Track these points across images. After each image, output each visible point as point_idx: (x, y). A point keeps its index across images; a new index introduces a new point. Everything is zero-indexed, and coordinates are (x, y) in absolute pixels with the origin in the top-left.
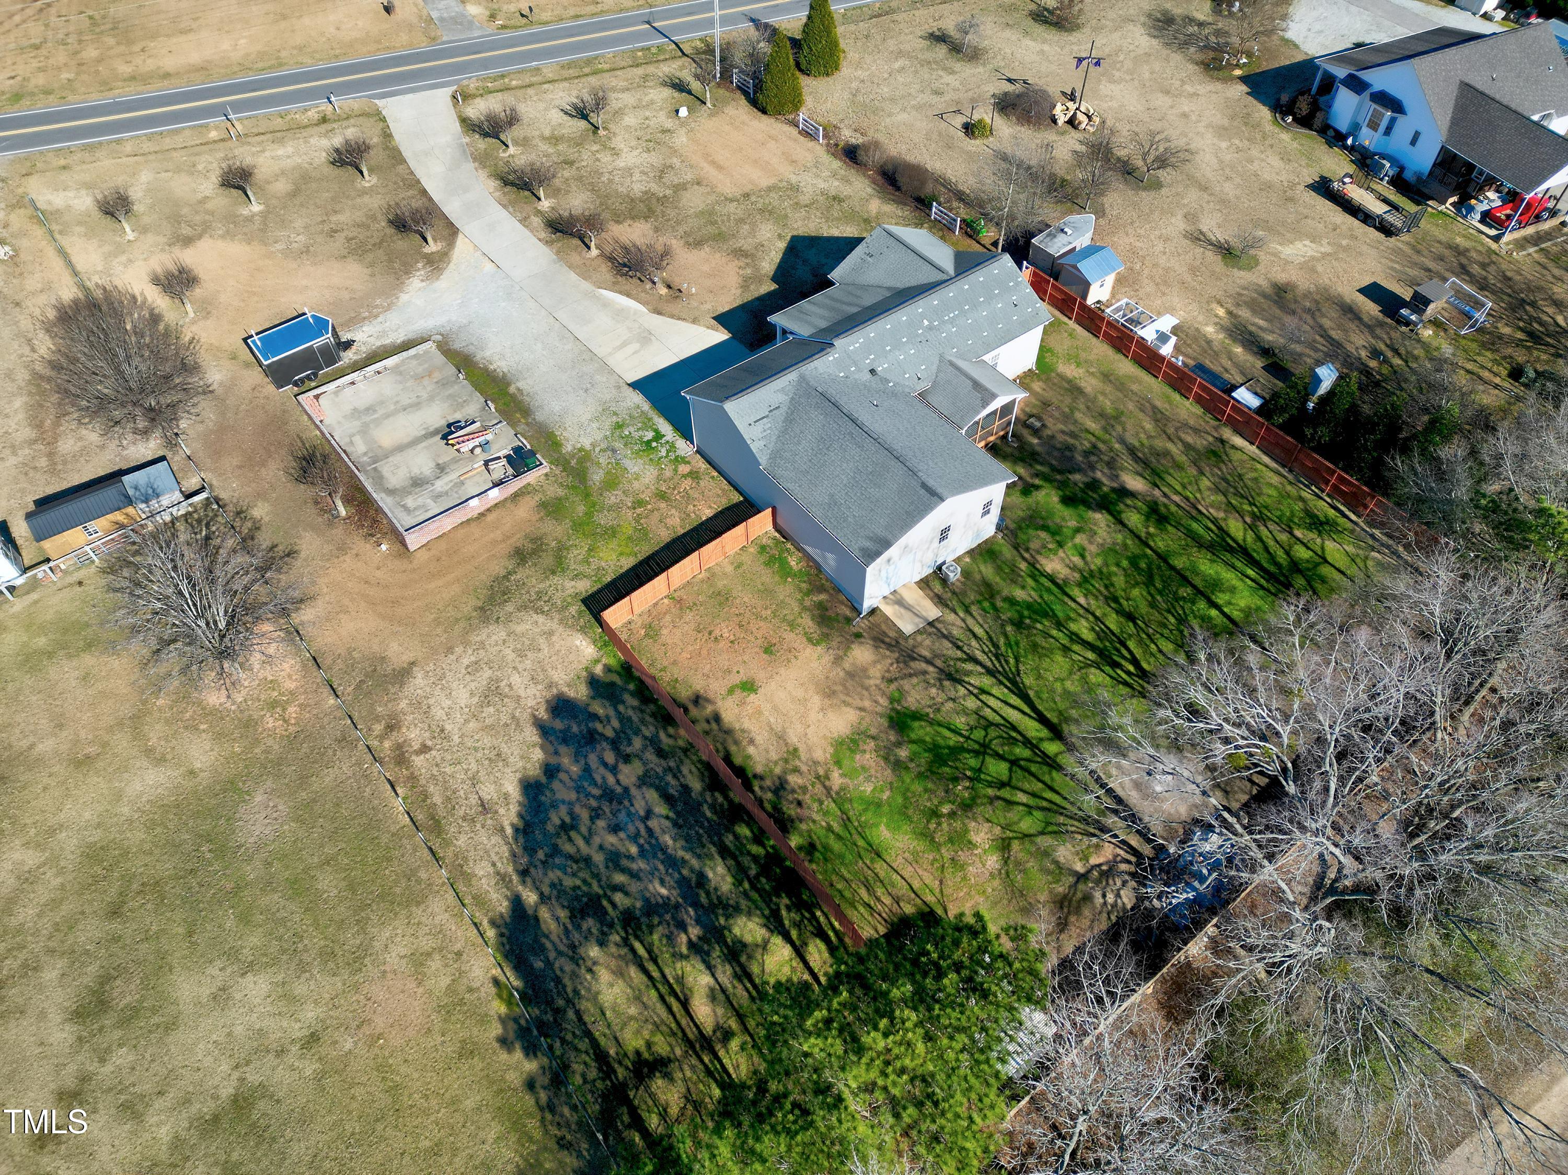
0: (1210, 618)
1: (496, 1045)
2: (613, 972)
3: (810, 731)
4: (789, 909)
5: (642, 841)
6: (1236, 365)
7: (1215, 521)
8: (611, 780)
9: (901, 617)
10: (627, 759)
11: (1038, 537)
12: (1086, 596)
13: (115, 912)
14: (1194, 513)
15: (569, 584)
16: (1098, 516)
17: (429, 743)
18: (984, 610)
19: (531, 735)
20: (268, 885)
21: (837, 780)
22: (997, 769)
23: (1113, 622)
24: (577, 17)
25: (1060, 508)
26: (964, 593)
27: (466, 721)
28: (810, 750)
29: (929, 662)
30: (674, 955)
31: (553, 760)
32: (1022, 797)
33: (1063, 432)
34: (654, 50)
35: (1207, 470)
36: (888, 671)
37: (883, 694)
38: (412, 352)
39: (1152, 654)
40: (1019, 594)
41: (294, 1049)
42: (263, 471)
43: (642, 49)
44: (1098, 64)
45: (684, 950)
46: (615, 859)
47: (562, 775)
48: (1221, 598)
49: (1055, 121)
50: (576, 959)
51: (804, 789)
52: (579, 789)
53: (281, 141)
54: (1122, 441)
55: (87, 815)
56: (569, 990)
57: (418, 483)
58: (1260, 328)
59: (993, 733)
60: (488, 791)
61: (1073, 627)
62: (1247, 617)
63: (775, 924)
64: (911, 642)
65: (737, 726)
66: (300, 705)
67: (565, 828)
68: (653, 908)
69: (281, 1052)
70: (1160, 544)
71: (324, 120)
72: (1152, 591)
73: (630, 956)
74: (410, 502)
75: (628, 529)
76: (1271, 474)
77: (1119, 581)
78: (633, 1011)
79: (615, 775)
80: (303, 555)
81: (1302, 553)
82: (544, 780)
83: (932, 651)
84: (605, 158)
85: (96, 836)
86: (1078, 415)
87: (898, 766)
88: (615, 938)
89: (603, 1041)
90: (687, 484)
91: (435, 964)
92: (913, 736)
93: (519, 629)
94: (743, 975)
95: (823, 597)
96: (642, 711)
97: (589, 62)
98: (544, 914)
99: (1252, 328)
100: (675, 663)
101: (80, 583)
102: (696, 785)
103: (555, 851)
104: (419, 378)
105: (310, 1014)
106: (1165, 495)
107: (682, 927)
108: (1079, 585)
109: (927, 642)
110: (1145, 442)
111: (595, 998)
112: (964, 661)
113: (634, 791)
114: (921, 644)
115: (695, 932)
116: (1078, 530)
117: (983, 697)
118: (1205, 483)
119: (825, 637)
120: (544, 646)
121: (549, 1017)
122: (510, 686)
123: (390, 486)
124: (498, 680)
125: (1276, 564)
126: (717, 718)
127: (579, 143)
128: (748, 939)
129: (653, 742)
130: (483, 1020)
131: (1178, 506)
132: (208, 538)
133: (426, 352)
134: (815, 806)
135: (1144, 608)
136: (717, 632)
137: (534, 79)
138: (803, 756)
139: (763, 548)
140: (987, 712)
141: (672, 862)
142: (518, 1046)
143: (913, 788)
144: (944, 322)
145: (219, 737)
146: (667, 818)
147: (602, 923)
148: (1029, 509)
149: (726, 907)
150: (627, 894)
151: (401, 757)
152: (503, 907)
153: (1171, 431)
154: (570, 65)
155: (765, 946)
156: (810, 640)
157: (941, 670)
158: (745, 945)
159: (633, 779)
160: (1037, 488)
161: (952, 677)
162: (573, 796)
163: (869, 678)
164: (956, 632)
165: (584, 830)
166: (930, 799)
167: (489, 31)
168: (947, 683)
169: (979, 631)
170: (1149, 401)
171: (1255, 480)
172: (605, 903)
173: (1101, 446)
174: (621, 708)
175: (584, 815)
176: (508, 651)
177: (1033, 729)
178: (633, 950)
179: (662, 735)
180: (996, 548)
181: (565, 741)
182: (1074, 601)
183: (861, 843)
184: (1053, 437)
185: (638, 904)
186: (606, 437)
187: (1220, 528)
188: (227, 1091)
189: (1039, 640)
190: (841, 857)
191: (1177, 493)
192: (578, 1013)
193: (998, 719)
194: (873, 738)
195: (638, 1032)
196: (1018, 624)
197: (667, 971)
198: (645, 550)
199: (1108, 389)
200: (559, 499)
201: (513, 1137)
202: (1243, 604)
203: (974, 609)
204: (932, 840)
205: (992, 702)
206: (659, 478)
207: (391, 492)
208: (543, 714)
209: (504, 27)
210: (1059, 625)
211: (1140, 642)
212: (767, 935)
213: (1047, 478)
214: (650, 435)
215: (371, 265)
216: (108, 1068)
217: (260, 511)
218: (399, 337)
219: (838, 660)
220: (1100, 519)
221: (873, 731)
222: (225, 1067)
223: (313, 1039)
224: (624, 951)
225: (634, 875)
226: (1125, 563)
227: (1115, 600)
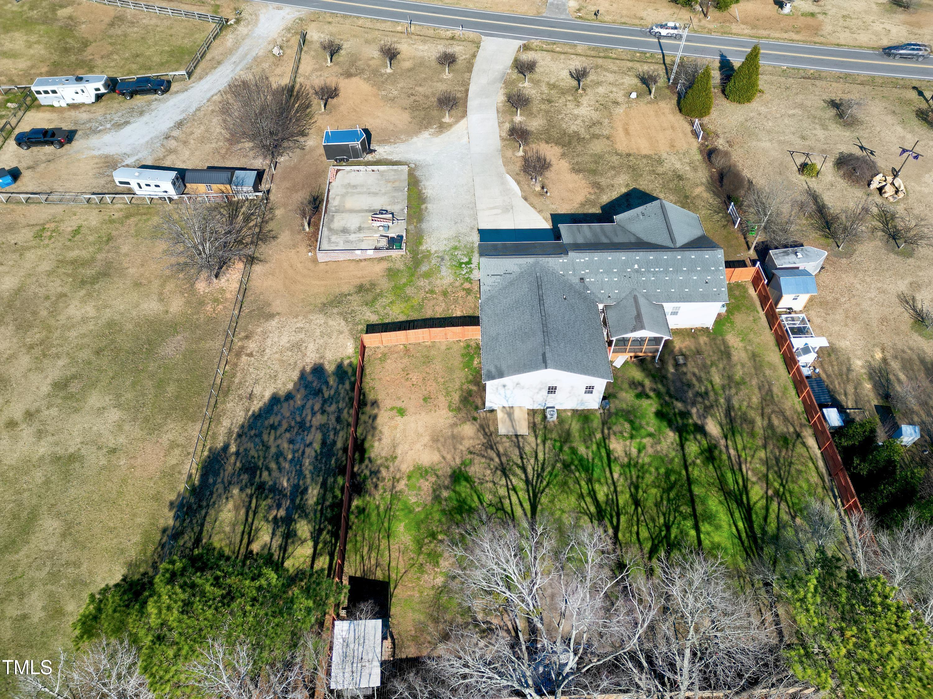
0: (687, 534)
1: (168, 504)
2: (235, 506)
3: (410, 453)
4: (328, 533)
5: (296, 455)
6: (856, 394)
7: (745, 480)
8: (309, 418)
9: (504, 423)
10: (323, 412)
11: (623, 425)
12: (621, 474)
13: (98, 352)
14: (736, 467)
15: (368, 314)
16: (671, 434)
17: (254, 353)
18: (554, 446)
19: (295, 375)
20: (152, 376)
21: (401, 486)
23: (624, 499)
24: (625, 23)
25: (652, 416)
26: (551, 431)
27: (276, 353)
28: (402, 462)
29: (499, 455)
30: (265, 517)
31: (294, 393)
33: (694, 374)
34: (648, 55)
35: (770, 447)
36: (474, 447)
37: (462, 457)
38: (395, 167)
39: (631, 532)
40: (582, 450)
41: (105, 450)
42: (294, 195)
43: (642, 53)
44: (916, 157)
45: (270, 518)
46: (280, 454)
47: (291, 402)
48: (705, 527)
49: (869, 185)
50: (226, 489)
51: (384, 479)
52: (293, 413)
53: (424, 42)
54: (728, 400)
55: (122, 307)
56: (212, 500)
57: (344, 231)
58: (899, 380)
59: (500, 514)
60: (258, 390)
61: (597, 486)
62: (713, 548)
64: (499, 439)
65: (380, 428)
66: (225, 307)
67: (273, 427)
68: (275, 490)
69: (100, 448)
70: (695, 473)
71: (453, 38)
72: (665, 496)
73: (247, 504)
74: (334, 238)
75: (415, 302)
76: (814, 474)
77: (649, 479)
78: (227, 529)
79: (312, 417)
80: (279, 240)
82: (282, 399)
83: (505, 450)
84: (570, 105)
85: (117, 317)
86: (713, 370)
87: (437, 498)
88: (249, 491)
89: (204, 533)
90: (462, 293)
91: (177, 451)
92: (457, 488)
93: (331, 323)
94: (284, 548)
95: (475, 388)
96: (348, 394)
97: (606, 50)
99: (891, 377)
100: (380, 379)
102: (339, 445)
103: (259, 435)
105: (122, 439)
106: (727, 447)
108: (622, 466)
109: (507, 445)
110: (744, 408)
111: (218, 512)
112: (518, 466)
113: (313, 429)
114: (502, 443)
115: (282, 513)
116: (650, 435)
117: (512, 493)
118: (762, 454)
119: (459, 409)
120: (334, 337)
121: (195, 507)
122: (306, 347)
123: (332, 226)
124: (304, 342)
125: (764, 530)
126: (375, 417)
127: (563, 92)
128: (299, 533)
129: (340, 411)
130: (173, 489)
131: (729, 457)
133: (402, 170)
134: (381, 491)
135: (650, 503)
136: (410, 376)
137: (569, 50)
138: (397, 462)
139: (468, 346)
140: (506, 502)
141: (300, 474)
142: (175, 510)
143: (434, 515)
144: (649, 272)
145: (188, 302)
146: (316, 451)
147: (250, 480)
148: (632, 406)
149: (304, 511)
150: (270, 475)
152: (220, 445)
153: (768, 410)
154: (594, 49)
155: (303, 542)
156: (449, 407)
157: (502, 463)
158: (296, 535)
159: (318, 424)
160: (648, 397)
161: (505, 471)
162: (288, 414)
163: (461, 444)
164: (527, 449)
165: (278, 433)
166: (437, 526)
167: (570, 17)
168: (499, 472)
169: (541, 456)
170: (770, 385)
171: (799, 472)
172: (258, 472)
173: (711, 394)
174: (340, 386)
175: (285, 425)
176: (318, 331)
178: (250, 502)
179: (346, 411)
180: (592, 417)
181: (306, 387)
182: (611, 473)
183: (386, 524)
184: (685, 374)
185: (270, 483)
186: (445, 251)
187: (745, 487)
188: (71, 450)
189: (571, 482)
190: (371, 524)
191: (736, 449)
192: (207, 513)
193: (509, 509)
194: (437, 476)
195: (221, 540)
196: (566, 466)
197: (256, 522)
198: (415, 316)
199: (749, 364)
200: (398, 270)
201: (140, 547)
202: (717, 539)
203: (549, 443)
204: (420, 548)
205: (514, 498)
207: (330, 229)
208: (308, 369)
209: (580, 17)
210: (590, 481)
211: (630, 521)
212: (309, 537)
213: (659, 394)
215: (414, 118)
216: (47, 413)
217: (279, 213)
218: (395, 158)
219: (454, 425)
220: (671, 436)
221: (440, 473)
222: (78, 440)
223: (113, 451)
224: (247, 499)
225: (280, 469)
226: (662, 471)
227: (637, 488)
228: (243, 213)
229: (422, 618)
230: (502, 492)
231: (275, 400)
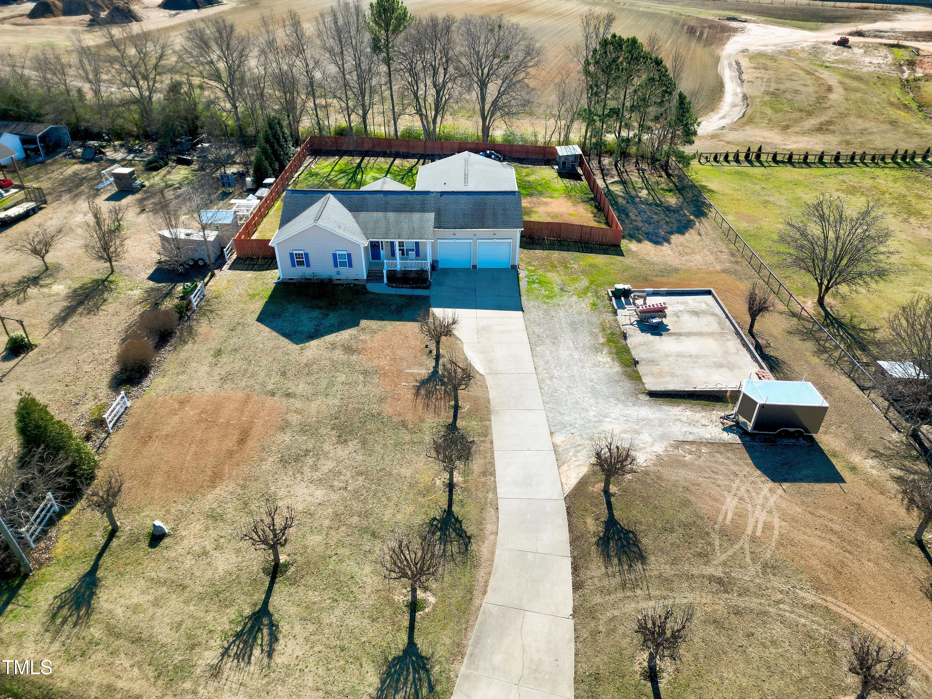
52: (661, 228)
57: (696, 313)
60: (698, 238)
63: (610, 191)
68: (649, 205)
80: (780, 329)
81: (334, 173)
90: (535, 263)
93: (660, 260)
98: (688, 214)
104: (672, 374)
107: (640, 201)
123: (714, 317)
138: (570, 202)
141: (635, 207)
151: (733, 255)
152: (703, 219)
186: (561, 296)
198: (580, 255)
206: (549, 271)
207: (714, 314)
214: (536, 285)
229: (539, 171)
231: (680, 233)
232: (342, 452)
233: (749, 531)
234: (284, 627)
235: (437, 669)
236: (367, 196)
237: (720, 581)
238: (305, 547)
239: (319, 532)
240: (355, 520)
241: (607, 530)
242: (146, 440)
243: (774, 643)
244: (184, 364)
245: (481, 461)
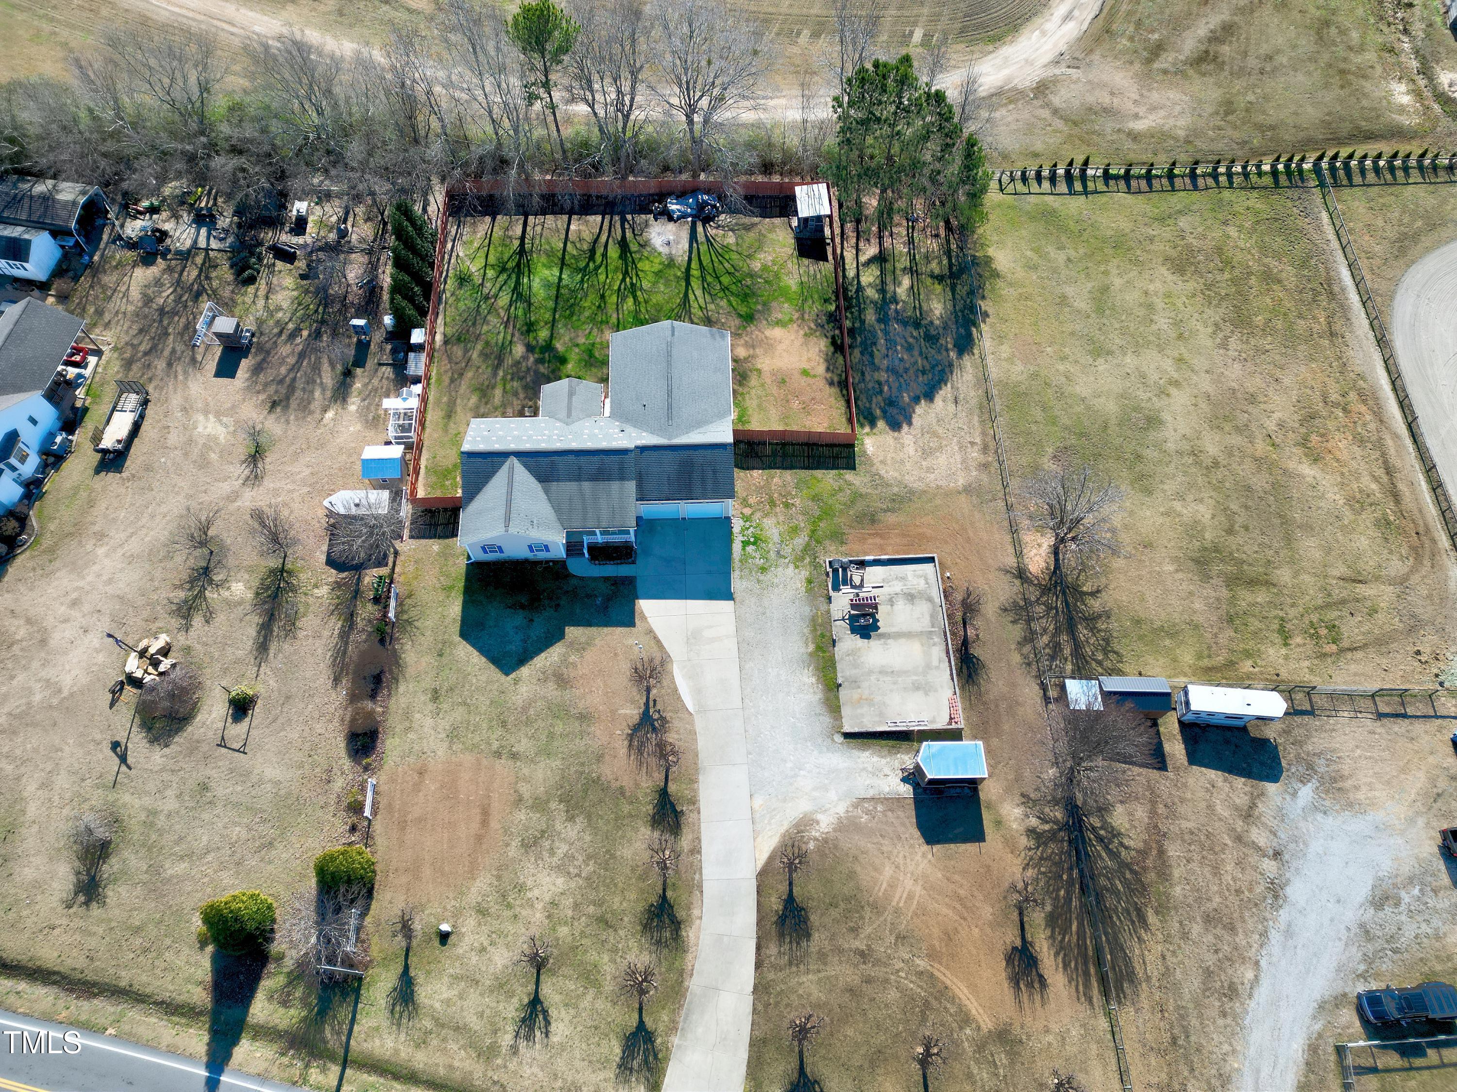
10: (879, 383)
13: (1139, 457)
15: (857, 482)
17: (969, 445)
21: (797, 314)
22: (725, 280)
28: (798, 331)
32: (726, 265)
37: (746, 331)
42: (1005, 689)
46: (909, 348)
52: (908, 385)
55: (1148, 513)
57: (910, 597)
59: (713, 292)
60: (951, 407)
61: (632, 308)
63: (860, 288)
68: (904, 323)
74: (922, 585)
80: (997, 604)
81: (490, 273)
90: (752, 500)
93: (896, 474)
98: (950, 346)
101: (1140, 674)
104: (870, 702)
107: (896, 311)
116: (577, 345)
118: (485, 328)
120: (889, 458)
123: (929, 604)
125: (509, 276)
126: (828, 369)
130: (992, 326)
131: (515, 327)
132: (1053, 658)
134: (813, 312)
138: (802, 332)
141: (886, 332)
143: (768, 295)
151: (985, 449)
152: (966, 357)
153: (464, 364)
156: (759, 373)
163: (747, 341)
170: (451, 387)
171: (461, 315)
173: (509, 378)
174: (868, 405)
177: (695, 284)
186: (776, 566)
187: (511, 305)
189: (653, 312)
190: (817, 291)
191: (507, 332)
194: (766, 320)
198: (804, 475)
200: (830, 539)
205: (701, 301)
206: (766, 515)
207: (930, 600)
208: (905, 427)
214: (750, 549)
217: (1016, 658)
219: (753, 357)
220: (559, 346)
227: (599, 307)
228: (1066, 659)
229: (770, 236)
230: (711, 307)
231: (930, 396)
232: (571, 831)
233: (894, 903)
234: (553, 1013)
235: (659, 1041)
236: (556, 458)
237: (862, 954)
238: (557, 939)
239: (566, 923)
240: (591, 909)
241: (785, 908)
242: (403, 825)
243: (886, 1005)
244: (407, 715)
245: (690, 837)
